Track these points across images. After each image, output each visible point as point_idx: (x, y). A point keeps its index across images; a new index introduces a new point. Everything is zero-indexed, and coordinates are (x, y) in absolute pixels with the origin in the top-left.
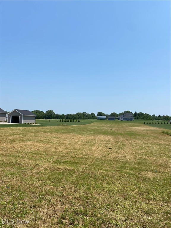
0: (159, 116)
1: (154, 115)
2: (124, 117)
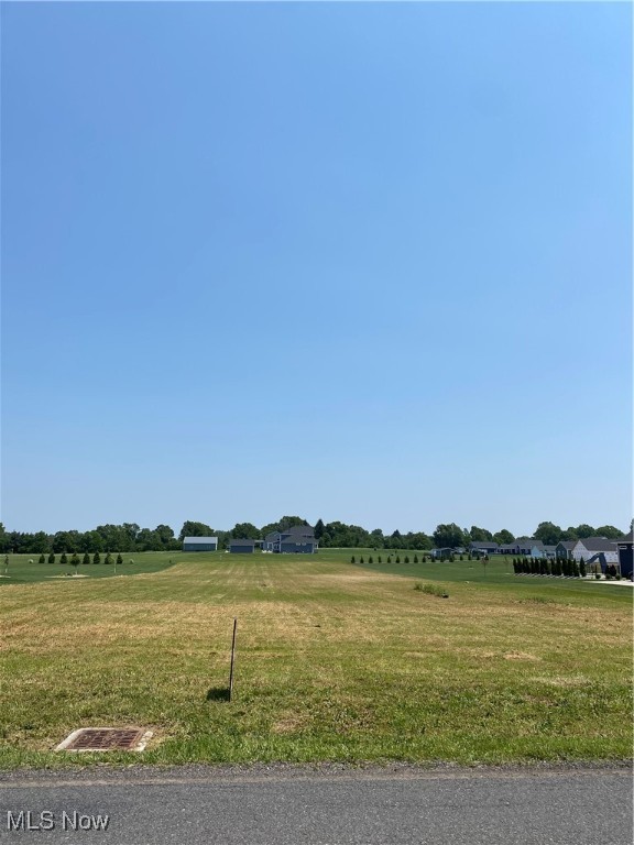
0: (396, 533)
1: (378, 532)
2: (286, 541)
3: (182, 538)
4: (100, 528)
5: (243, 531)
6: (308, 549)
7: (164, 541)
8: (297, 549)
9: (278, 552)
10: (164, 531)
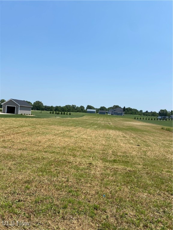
0: (147, 111)
2: (114, 112)
3: (86, 110)
4: (66, 106)
5: (103, 108)
6: (121, 114)
7: (82, 110)
8: (118, 114)
9: (112, 114)
10: (82, 107)
